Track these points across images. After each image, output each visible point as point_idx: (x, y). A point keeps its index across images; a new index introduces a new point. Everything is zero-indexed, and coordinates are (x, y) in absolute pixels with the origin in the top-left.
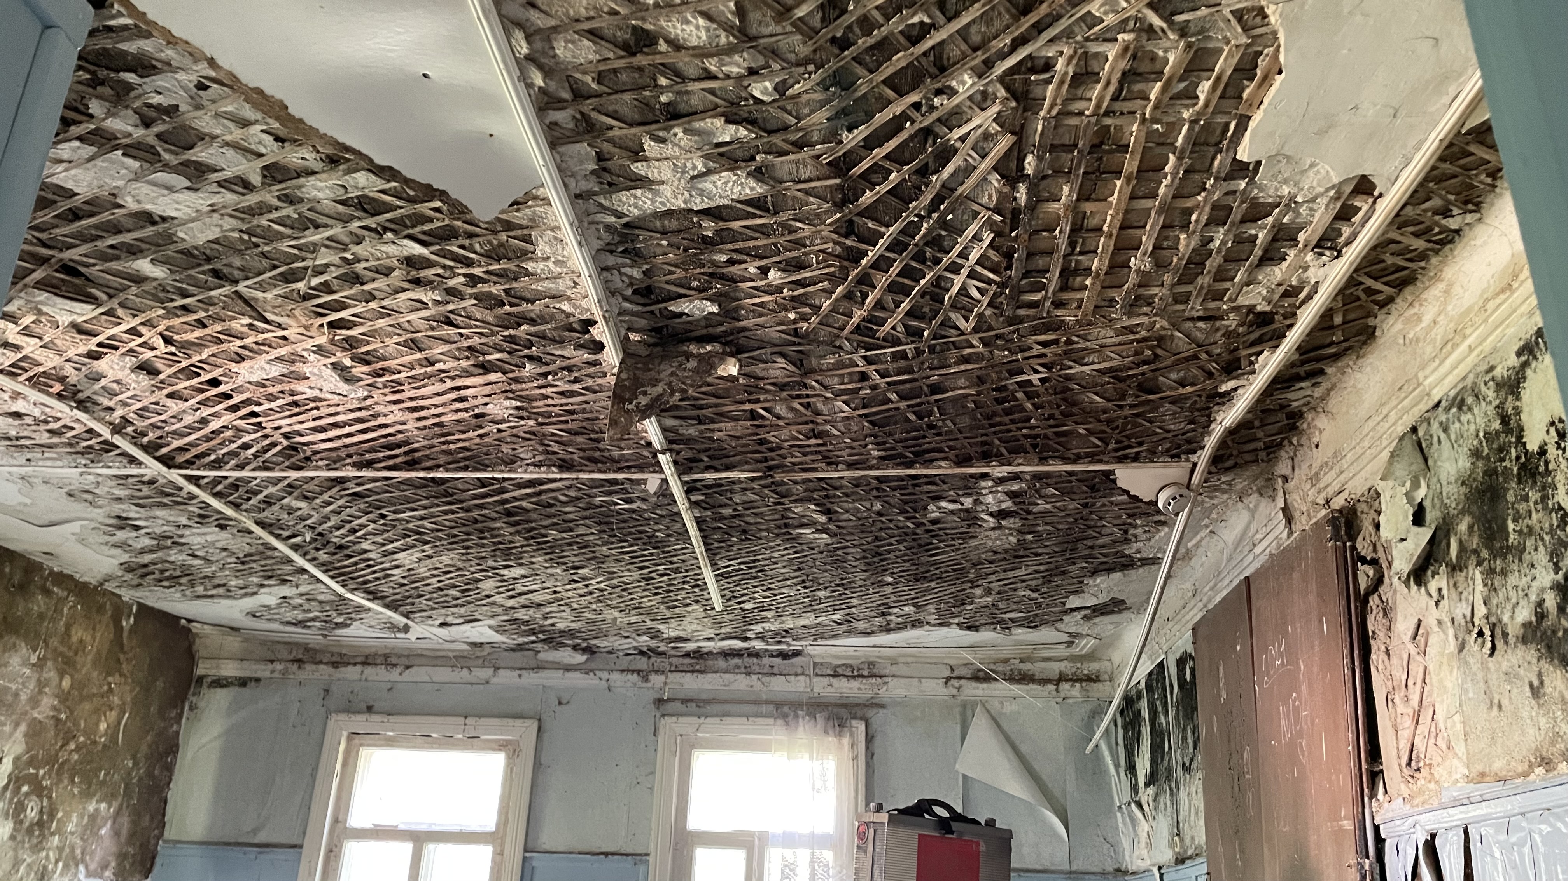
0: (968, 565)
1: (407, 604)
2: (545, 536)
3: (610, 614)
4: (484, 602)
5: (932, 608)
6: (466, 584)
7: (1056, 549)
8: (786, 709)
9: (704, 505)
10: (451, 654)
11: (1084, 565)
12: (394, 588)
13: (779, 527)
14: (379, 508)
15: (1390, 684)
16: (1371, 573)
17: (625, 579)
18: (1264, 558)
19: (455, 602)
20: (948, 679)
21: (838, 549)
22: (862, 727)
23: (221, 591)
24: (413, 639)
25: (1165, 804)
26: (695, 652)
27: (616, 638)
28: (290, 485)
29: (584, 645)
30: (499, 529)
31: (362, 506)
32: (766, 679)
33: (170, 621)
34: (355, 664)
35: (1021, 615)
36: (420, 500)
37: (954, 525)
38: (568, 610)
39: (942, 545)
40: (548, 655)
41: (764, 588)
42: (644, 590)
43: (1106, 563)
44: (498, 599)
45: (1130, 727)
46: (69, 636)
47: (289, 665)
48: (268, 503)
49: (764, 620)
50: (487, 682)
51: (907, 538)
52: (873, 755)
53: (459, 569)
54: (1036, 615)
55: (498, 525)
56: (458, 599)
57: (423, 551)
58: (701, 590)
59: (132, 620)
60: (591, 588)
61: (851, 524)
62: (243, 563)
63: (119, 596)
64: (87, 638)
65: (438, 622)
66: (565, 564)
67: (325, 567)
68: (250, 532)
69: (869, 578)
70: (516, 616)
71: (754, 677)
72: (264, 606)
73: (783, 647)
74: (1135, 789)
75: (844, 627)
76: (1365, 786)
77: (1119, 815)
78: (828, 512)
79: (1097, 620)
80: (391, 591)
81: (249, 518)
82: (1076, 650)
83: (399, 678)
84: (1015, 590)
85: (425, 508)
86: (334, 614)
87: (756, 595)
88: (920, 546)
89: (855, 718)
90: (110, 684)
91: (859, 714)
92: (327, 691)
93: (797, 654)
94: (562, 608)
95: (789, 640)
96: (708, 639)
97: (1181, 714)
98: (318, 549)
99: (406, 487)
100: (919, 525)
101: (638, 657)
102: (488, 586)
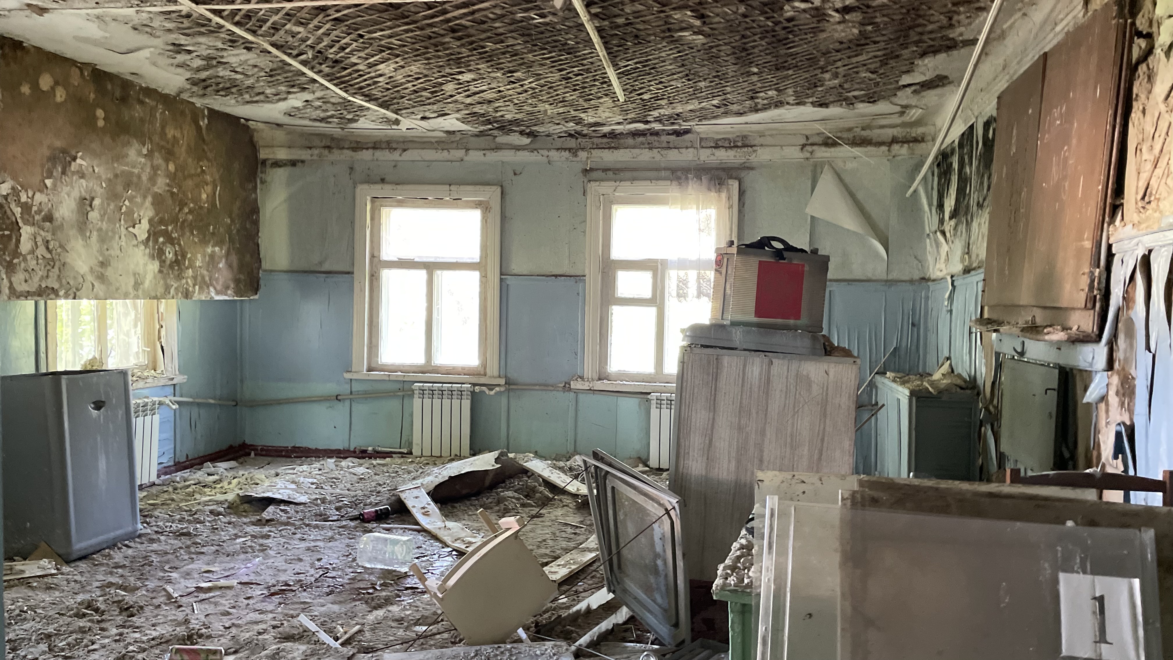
0: (819, 54)
1: (394, 104)
2: (483, 47)
3: (542, 107)
4: (449, 100)
5: (790, 91)
6: (434, 87)
7: (892, 37)
8: (679, 173)
9: (601, 16)
10: (433, 140)
11: (915, 49)
12: (382, 92)
13: (664, 32)
14: (357, 30)
15: (1141, 137)
16: (1143, 45)
17: (549, 79)
18: (1060, 37)
19: (428, 101)
20: (804, 146)
21: (711, 47)
22: (736, 184)
23: (261, 97)
24: (404, 130)
25: (962, 232)
26: (610, 133)
27: (550, 125)
28: (287, 14)
29: (528, 131)
30: (448, 43)
31: (344, 29)
32: (664, 152)
33: (233, 120)
34: (367, 149)
35: (863, 92)
36: (385, 22)
37: (807, 21)
38: (512, 105)
39: (797, 39)
40: (503, 139)
41: (657, 82)
42: (566, 87)
43: (933, 46)
44: (458, 97)
45: (943, 176)
46: (166, 134)
47: (322, 150)
48: (275, 28)
49: (660, 107)
50: (462, 160)
51: (768, 35)
52: (744, 204)
53: (426, 76)
54: (875, 92)
55: (447, 40)
56: (430, 99)
57: (397, 63)
58: (609, 86)
59: (206, 121)
60: (525, 87)
61: (721, 26)
62: (271, 76)
63: (193, 103)
64: (178, 135)
65: (419, 117)
66: (503, 69)
67: (329, 76)
68: (269, 52)
69: (739, 70)
70: (475, 110)
71: (656, 151)
72: (295, 108)
73: (676, 127)
74: (942, 221)
75: (722, 110)
76: (1107, 216)
77: (928, 240)
78: (702, 17)
79: (924, 94)
80: (380, 94)
81: (264, 41)
82: (906, 118)
83: (400, 159)
84: (857, 73)
85: (390, 28)
86: (345, 113)
87: (651, 88)
88: (780, 41)
89: (731, 178)
90: (202, 167)
91: (734, 174)
92: (351, 168)
93: (687, 132)
94: (507, 103)
95: (680, 121)
96: (619, 123)
97: (982, 164)
98: (321, 64)
99: (372, 12)
100: (776, 23)
101: (568, 138)
102: (450, 88)
